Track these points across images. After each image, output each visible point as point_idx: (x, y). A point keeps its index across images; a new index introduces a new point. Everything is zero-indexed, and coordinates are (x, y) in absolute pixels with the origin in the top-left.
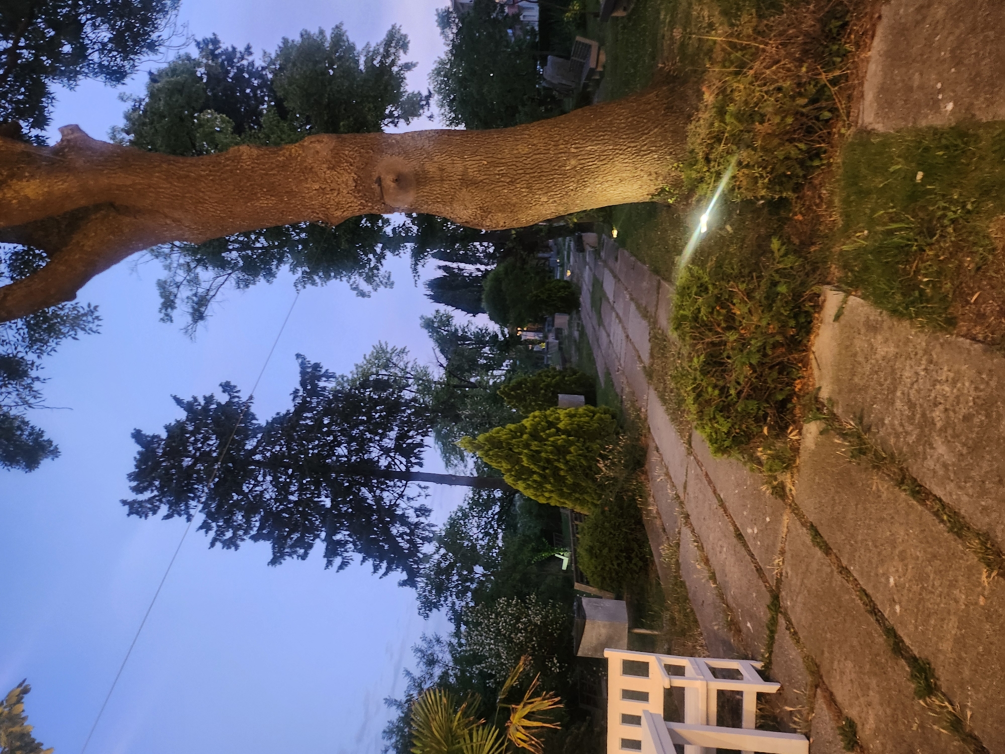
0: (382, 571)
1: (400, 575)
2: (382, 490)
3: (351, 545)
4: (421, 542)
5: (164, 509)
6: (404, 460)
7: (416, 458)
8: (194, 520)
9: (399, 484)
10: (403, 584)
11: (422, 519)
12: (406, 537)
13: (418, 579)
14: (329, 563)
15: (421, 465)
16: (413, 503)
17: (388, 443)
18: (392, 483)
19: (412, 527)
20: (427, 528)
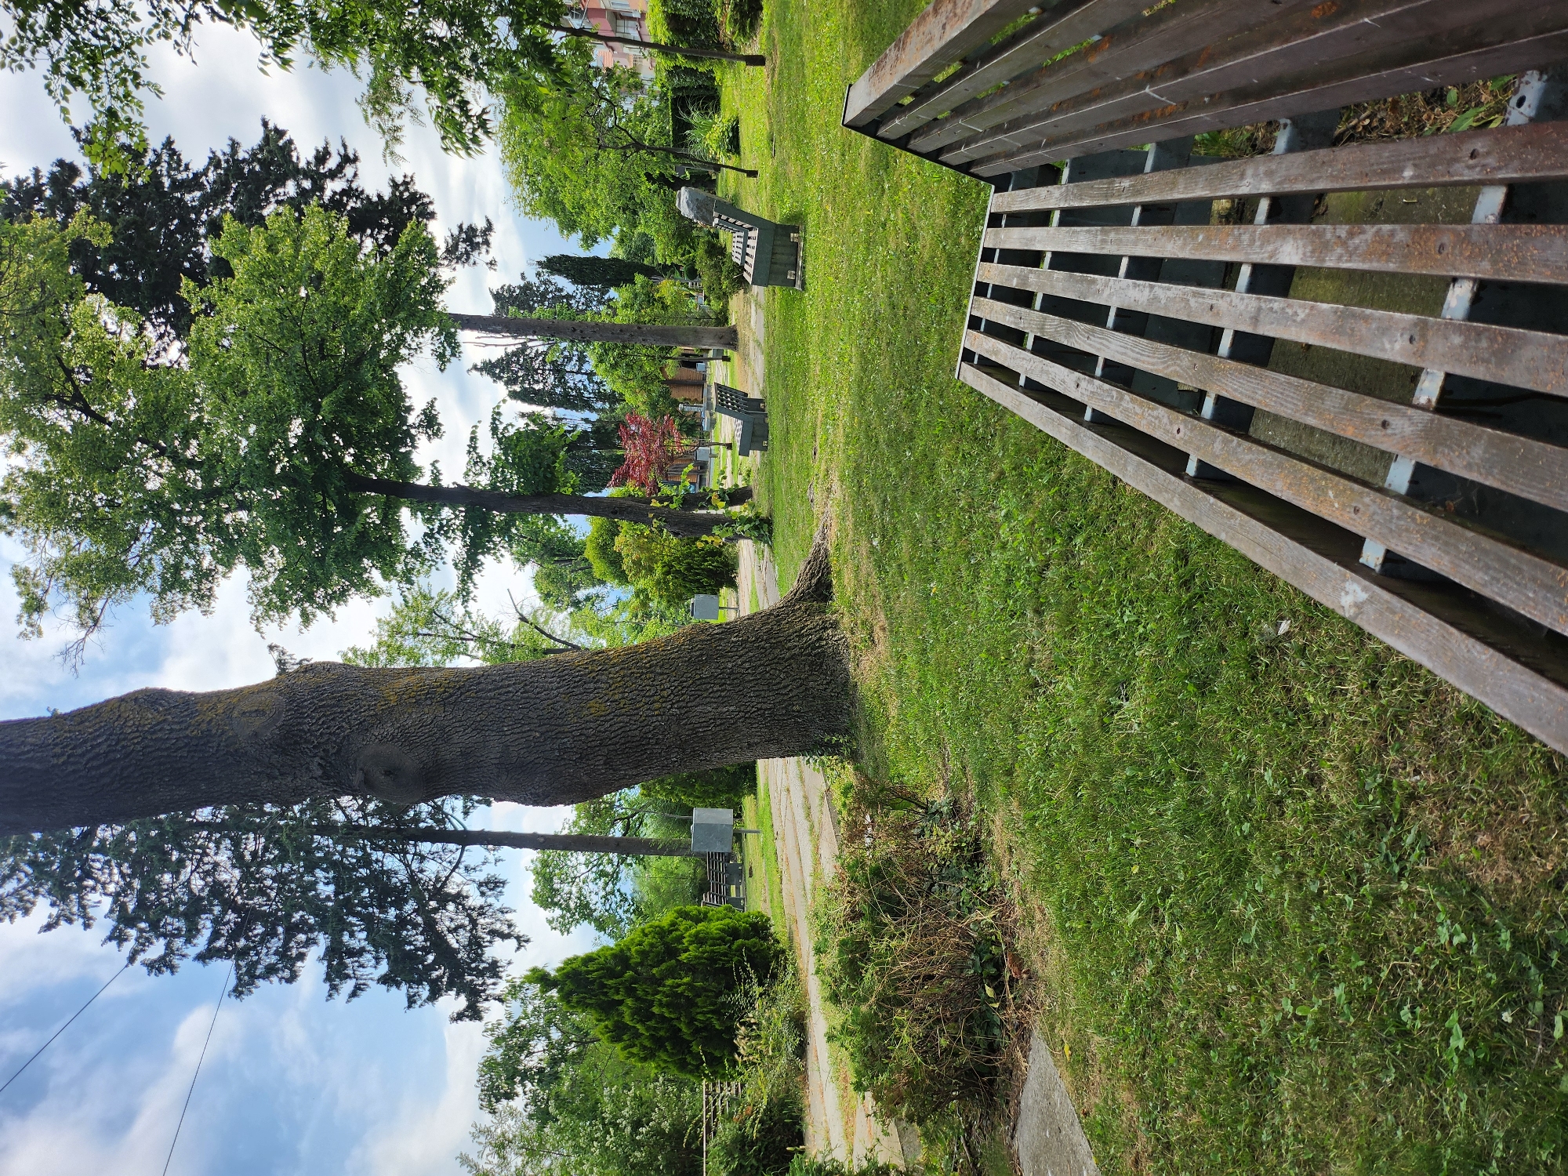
0: (422, 1000)
1: (453, 1002)
2: (423, 858)
5: (43, 908)
8: (95, 924)
10: (460, 1017)
11: (491, 900)
14: (334, 988)
16: (475, 876)
19: (475, 914)
20: (499, 915)
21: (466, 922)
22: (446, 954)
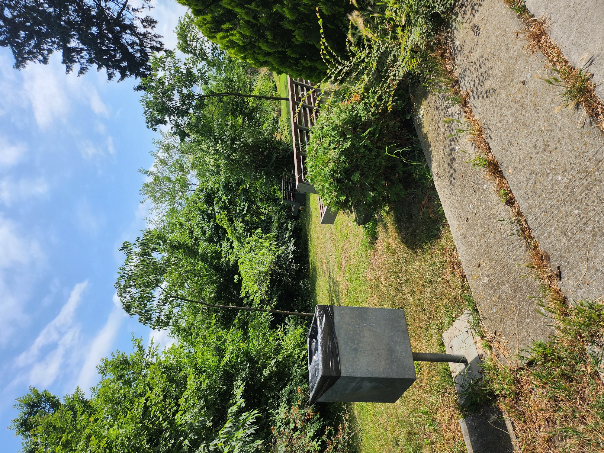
11: (149, 30)
14: (69, 68)
16: (138, 14)
19: (141, 37)
20: (154, 38)
21: (138, 41)
22: (127, 56)
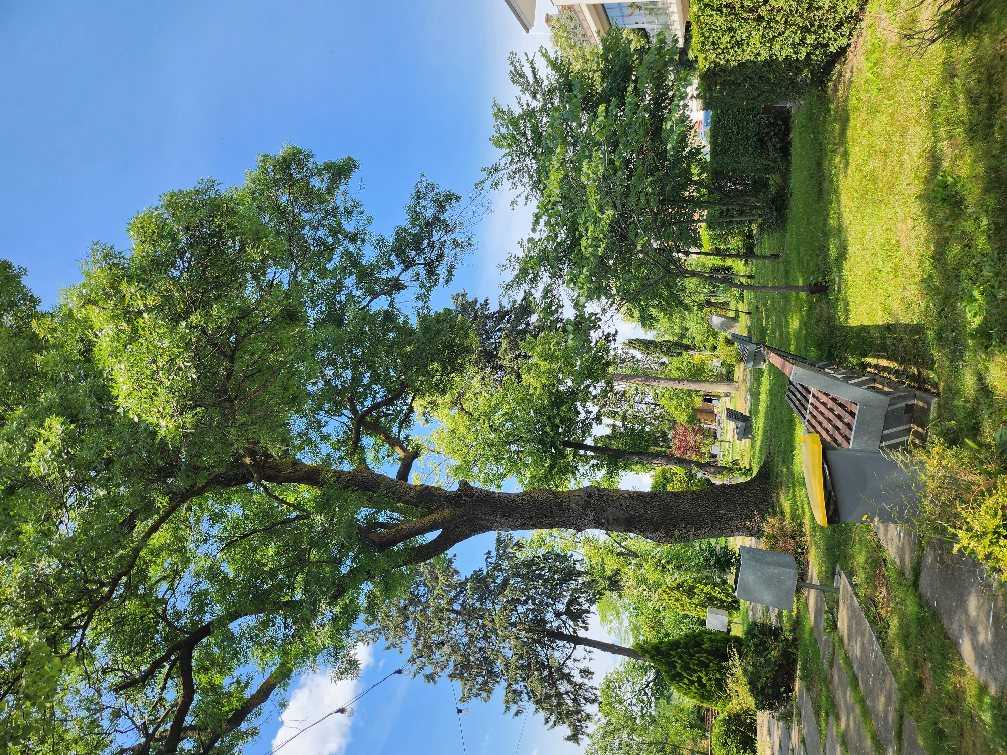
0: (551, 723)
1: (565, 730)
2: (553, 649)
3: (524, 696)
4: (582, 701)
6: (572, 623)
7: (584, 622)
9: (568, 645)
10: (569, 739)
12: (573, 696)
13: (580, 737)
15: (586, 629)
17: (561, 607)
18: (561, 643)
